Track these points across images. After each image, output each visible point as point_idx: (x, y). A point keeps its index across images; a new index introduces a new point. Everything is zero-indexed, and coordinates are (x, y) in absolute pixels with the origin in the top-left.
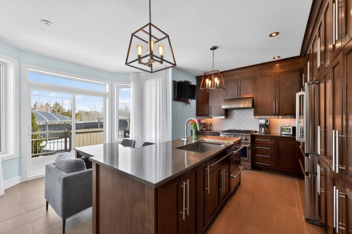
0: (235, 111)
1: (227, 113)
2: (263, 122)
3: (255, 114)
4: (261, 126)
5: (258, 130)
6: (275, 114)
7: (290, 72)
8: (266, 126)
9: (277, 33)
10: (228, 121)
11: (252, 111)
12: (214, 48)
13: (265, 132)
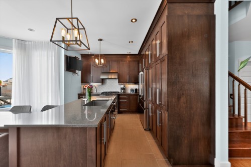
0: (107, 80)
1: (103, 81)
2: (122, 86)
3: (119, 82)
4: (122, 89)
5: (120, 91)
6: (128, 83)
7: (134, 61)
8: (124, 89)
9: (132, 42)
10: (103, 86)
11: (117, 80)
12: (100, 40)
13: (124, 92)
